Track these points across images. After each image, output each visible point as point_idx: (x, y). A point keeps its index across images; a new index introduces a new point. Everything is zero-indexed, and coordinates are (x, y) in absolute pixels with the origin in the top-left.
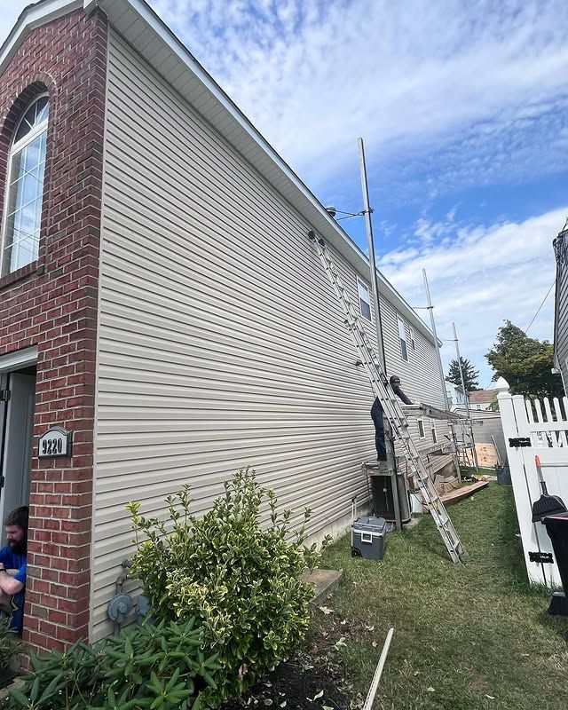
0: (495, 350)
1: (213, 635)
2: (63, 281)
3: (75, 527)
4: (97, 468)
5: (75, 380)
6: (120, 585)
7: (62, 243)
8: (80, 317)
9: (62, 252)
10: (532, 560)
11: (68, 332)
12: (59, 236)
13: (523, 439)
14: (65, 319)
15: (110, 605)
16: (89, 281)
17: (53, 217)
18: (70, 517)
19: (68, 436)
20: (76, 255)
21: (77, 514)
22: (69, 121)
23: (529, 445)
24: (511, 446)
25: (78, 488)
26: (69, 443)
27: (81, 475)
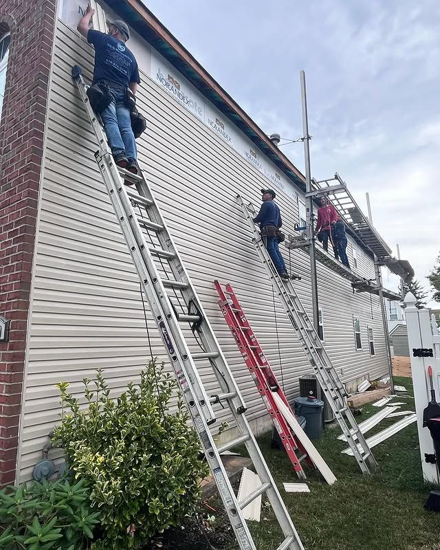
0: (435, 272)
1: (101, 495)
2: (11, 193)
3: (7, 400)
4: (29, 353)
5: (14, 277)
6: (46, 451)
7: (12, 161)
8: (21, 224)
9: (11, 169)
10: (427, 461)
11: (12, 237)
12: (11, 155)
13: (426, 350)
14: (10, 226)
15: (35, 468)
16: (29, 194)
17: (7, 139)
18: (4, 391)
19: (6, 324)
20: (22, 171)
21: (9, 389)
22: (24, 55)
23: (431, 355)
24: (415, 355)
25: (12, 368)
26: (7, 329)
27: (14, 357)
